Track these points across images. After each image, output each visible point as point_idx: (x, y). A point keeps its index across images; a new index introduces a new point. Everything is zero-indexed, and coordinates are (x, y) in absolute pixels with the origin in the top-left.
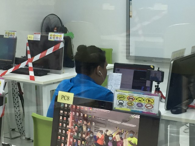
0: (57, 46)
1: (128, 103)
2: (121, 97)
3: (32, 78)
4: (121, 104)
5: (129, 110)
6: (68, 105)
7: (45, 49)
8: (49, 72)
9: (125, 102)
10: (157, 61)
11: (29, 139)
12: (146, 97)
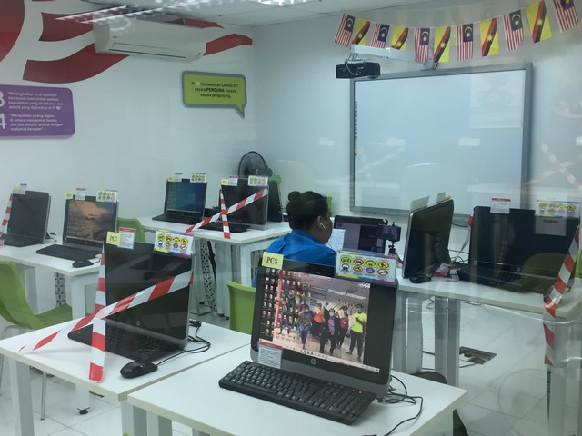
0: (260, 193)
1: (354, 269)
2: (345, 260)
3: (227, 236)
4: (345, 269)
5: (356, 277)
6: (276, 270)
7: (244, 197)
8: (249, 227)
9: (351, 266)
10: (391, 213)
11: (222, 316)
12: (378, 260)
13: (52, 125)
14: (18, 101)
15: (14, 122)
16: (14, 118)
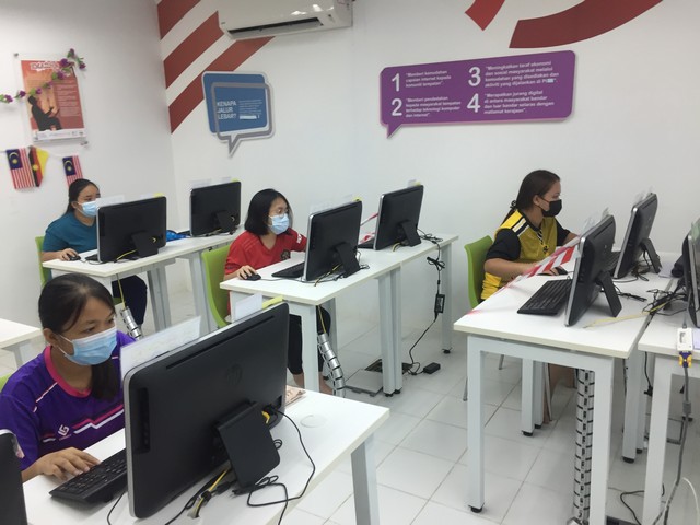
13: (539, 104)
14: (497, 76)
15: (489, 104)
16: (490, 98)
